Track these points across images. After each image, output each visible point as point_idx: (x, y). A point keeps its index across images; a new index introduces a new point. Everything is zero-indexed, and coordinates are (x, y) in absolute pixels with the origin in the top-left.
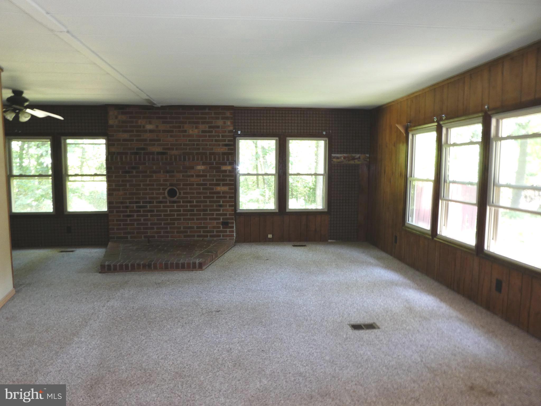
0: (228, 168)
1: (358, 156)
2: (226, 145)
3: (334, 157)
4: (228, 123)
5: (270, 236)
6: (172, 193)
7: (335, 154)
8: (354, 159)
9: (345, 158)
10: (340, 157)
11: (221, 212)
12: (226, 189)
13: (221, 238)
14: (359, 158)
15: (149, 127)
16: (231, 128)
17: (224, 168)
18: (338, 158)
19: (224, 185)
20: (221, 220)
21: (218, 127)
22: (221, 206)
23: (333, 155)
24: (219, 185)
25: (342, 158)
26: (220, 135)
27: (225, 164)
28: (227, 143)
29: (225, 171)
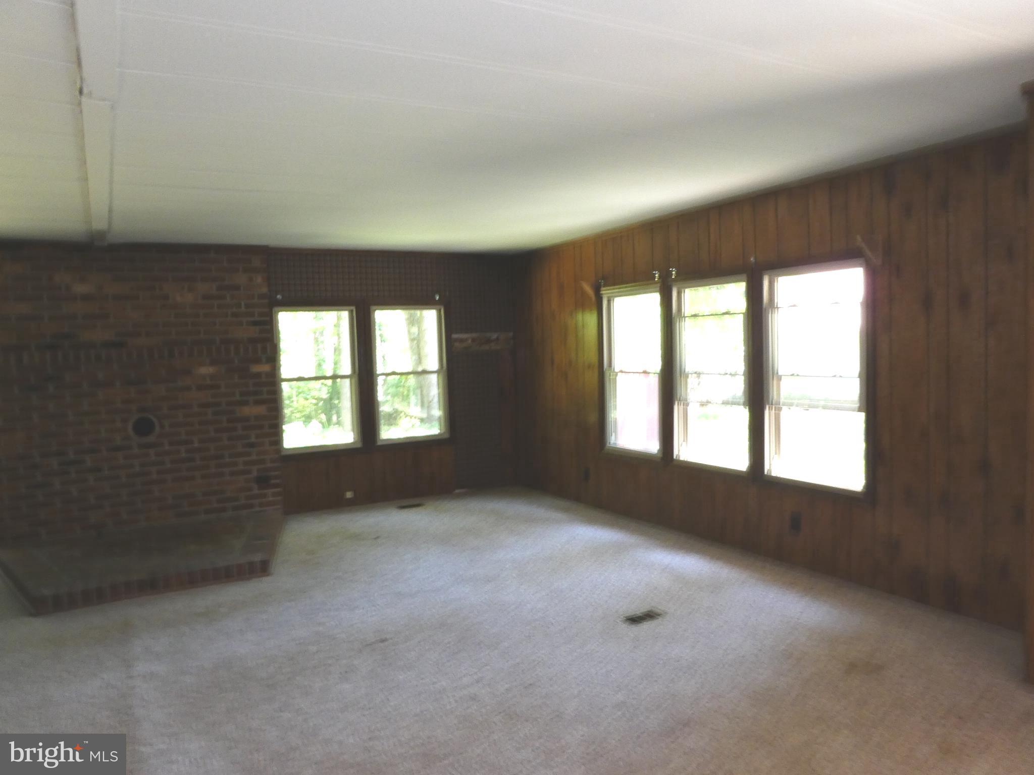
0: (265, 368)
1: (494, 336)
2: (255, 323)
3: (456, 340)
4: (259, 279)
5: (349, 495)
6: (143, 427)
7: (456, 333)
8: (488, 341)
9: (474, 340)
10: (465, 337)
11: (254, 457)
12: (261, 410)
13: (258, 509)
14: (497, 339)
15: (80, 289)
16: (265, 290)
17: (256, 369)
18: (462, 341)
19: (258, 403)
20: (255, 474)
21: (237, 288)
22: (252, 445)
23: (455, 336)
24: (245, 403)
25: (470, 341)
26: (243, 304)
27: (257, 361)
28: (257, 318)
29: (258, 375)
